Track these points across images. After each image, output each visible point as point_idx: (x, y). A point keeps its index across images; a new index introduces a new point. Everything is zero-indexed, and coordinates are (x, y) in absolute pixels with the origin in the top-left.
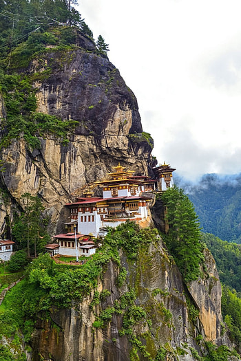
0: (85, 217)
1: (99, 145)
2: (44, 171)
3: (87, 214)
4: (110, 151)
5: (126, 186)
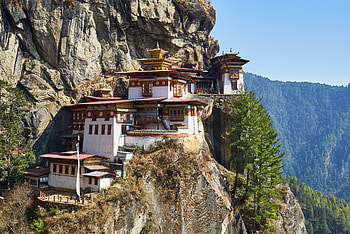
0: (97, 126)
1: (126, 13)
3: (100, 121)
4: (144, 23)
5: (167, 81)
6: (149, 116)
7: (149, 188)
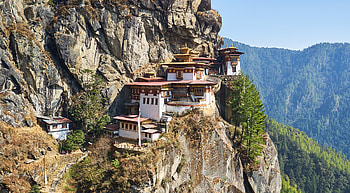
0: (148, 99)
2: (105, 47)
4: (176, 29)
5: (192, 70)
6: (182, 93)
7: (182, 139)
